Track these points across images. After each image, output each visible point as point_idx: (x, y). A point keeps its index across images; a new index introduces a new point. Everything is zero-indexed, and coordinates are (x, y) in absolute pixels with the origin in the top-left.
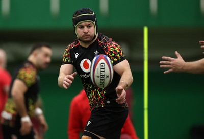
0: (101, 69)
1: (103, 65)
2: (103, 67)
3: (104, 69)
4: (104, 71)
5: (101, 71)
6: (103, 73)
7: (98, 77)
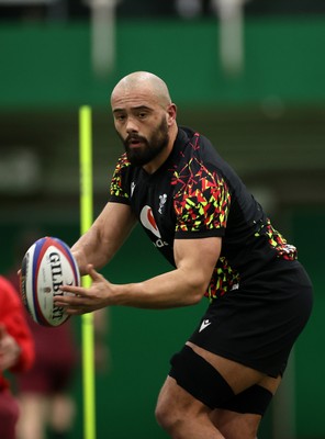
0: (53, 268)
1: (55, 257)
2: (57, 264)
3: (59, 266)
4: (60, 273)
5: (54, 274)
6: (59, 279)
7: (48, 290)
